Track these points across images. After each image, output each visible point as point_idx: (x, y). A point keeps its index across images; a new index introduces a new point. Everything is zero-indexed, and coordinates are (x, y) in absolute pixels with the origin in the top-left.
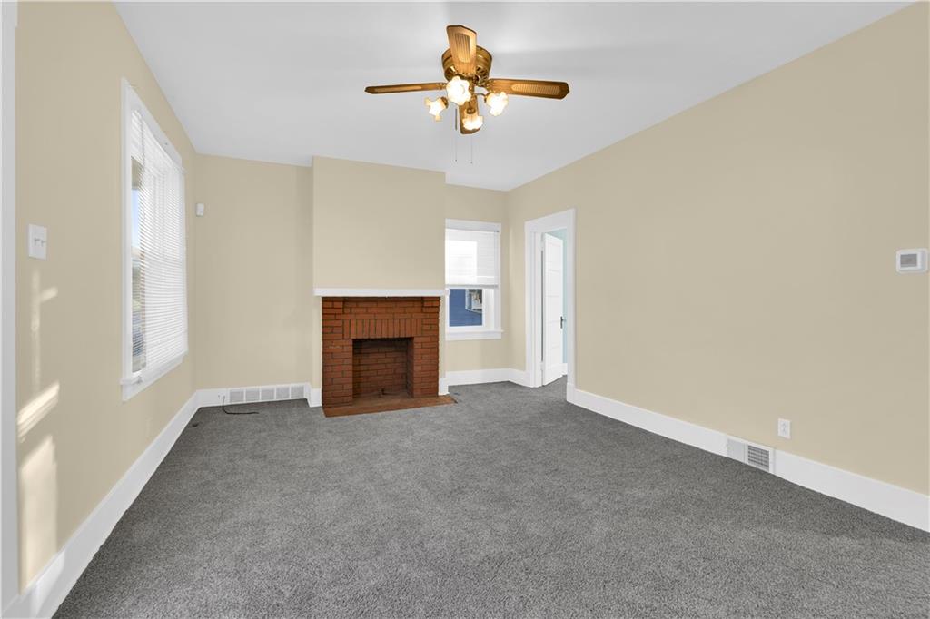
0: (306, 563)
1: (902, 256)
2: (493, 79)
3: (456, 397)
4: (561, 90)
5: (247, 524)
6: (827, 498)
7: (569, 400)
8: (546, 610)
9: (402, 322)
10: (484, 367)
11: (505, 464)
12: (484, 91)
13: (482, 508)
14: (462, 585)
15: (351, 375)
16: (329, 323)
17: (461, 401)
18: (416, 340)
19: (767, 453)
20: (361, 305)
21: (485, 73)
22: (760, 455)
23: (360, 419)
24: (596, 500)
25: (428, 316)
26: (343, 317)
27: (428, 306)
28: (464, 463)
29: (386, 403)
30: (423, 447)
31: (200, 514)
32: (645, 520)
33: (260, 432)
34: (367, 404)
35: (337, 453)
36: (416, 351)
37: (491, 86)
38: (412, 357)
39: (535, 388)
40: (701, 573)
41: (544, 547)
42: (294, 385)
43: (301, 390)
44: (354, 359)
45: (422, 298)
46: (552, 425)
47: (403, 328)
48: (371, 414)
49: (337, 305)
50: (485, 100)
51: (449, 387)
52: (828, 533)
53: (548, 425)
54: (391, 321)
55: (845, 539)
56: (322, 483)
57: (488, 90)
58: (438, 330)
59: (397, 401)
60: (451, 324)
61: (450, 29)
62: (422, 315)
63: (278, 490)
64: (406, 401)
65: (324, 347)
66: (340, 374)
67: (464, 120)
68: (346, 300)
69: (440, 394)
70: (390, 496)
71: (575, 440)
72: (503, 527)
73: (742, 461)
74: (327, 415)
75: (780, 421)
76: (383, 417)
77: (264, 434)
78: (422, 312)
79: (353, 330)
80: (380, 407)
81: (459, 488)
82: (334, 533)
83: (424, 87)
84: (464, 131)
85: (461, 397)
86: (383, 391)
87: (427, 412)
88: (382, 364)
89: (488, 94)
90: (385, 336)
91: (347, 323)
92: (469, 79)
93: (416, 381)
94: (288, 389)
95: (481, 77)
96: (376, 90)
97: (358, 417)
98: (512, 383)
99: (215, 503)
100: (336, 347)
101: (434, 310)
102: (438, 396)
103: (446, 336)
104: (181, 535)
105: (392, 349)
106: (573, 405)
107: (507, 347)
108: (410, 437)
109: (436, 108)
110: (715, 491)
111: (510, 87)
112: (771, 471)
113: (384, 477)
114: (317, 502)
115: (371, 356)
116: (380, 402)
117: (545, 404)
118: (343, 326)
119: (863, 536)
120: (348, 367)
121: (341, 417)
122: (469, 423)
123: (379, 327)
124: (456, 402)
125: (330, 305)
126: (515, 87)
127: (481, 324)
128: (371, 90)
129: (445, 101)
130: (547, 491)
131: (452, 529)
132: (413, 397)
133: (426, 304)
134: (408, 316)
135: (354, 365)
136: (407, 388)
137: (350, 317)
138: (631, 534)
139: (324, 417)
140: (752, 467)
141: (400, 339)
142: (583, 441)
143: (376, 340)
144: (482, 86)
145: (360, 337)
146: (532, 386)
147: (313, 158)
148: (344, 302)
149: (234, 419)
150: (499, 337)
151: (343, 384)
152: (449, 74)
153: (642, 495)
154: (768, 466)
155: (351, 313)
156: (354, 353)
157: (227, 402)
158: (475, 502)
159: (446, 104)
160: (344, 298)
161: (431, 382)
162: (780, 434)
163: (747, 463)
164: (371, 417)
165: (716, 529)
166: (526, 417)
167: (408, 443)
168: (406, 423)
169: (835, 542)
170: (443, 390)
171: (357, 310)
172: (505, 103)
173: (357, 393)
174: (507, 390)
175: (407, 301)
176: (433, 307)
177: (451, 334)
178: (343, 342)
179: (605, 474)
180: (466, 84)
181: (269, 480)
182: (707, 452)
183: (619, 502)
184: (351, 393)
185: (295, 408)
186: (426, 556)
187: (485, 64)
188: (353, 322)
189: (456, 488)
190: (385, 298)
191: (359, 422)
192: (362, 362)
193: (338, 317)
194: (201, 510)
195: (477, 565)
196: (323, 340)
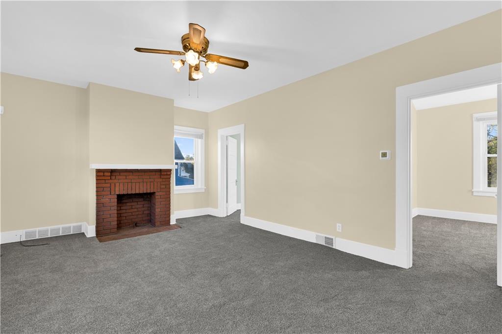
0: (105, 327)
1: (382, 153)
2: (210, 54)
3: (180, 225)
4: (245, 65)
5: (58, 313)
6: (356, 256)
7: (241, 222)
8: (247, 325)
9: (148, 184)
10: (195, 207)
11: (214, 257)
12: (204, 59)
13: (206, 282)
14: (202, 322)
15: (116, 216)
16: (100, 185)
17: (184, 227)
18: (156, 194)
19: (332, 239)
20: (121, 174)
21: (205, 50)
22: (329, 240)
23: (124, 241)
24: (262, 269)
25: (164, 180)
26: (110, 181)
27: (163, 175)
28: (192, 260)
29: (140, 231)
30: (167, 253)
31: (19, 312)
32: (285, 276)
33: (54, 255)
34: (126, 232)
35: (113, 262)
36: (157, 200)
37: (209, 58)
38: (154, 204)
39: (223, 217)
40: (312, 295)
41: (241, 296)
42: (75, 224)
43: (80, 227)
44: (117, 207)
45: (161, 170)
46: (235, 235)
47: (148, 187)
48: (131, 238)
49: (106, 174)
50: (206, 65)
51: (176, 220)
52: (358, 270)
53: (233, 235)
54: (141, 184)
55: (364, 272)
56: (106, 281)
57: (207, 59)
58: (170, 188)
59: (145, 230)
60: (176, 185)
61: (191, 24)
62: (160, 180)
63: (76, 289)
64: (151, 229)
65: (97, 200)
66: (109, 216)
67: (192, 73)
68: (113, 171)
69: (171, 224)
70: (152, 283)
71: (248, 242)
72: (219, 290)
73: (322, 244)
74: (100, 241)
75: (338, 224)
76: (138, 239)
77: (57, 257)
78: (161, 178)
79: (117, 189)
80: (135, 234)
81: (191, 273)
82: (120, 308)
83: (171, 52)
84: (191, 79)
85: (184, 225)
86: (136, 224)
87: (164, 234)
88: (136, 208)
89: (207, 62)
90: (137, 192)
91: (113, 185)
92: (197, 52)
93: (157, 217)
94: (70, 227)
95: (203, 52)
96: (142, 50)
97: (122, 241)
98: (211, 216)
99: (29, 303)
100: (105, 200)
101: (168, 177)
102: (170, 225)
103: (174, 191)
104: (6, 328)
105: (141, 200)
106: (244, 225)
107: (207, 196)
108: (158, 249)
109: (178, 65)
110: (313, 258)
111: (218, 59)
112: (334, 247)
113: (146, 273)
114: (105, 292)
115: (128, 204)
116: (133, 231)
117: (230, 225)
118: (110, 187)
119: (370, 270)
120: (114, 211)
121: (110, 242)
122: (191, 238)
123: (134, 188)
124: (181, 228)
125: (102, 174)
126: (222, 60)
127: (193, 184)
128: (138, 49)
129: (183, 62)
130: (238, 269)
131: (191, 295)
132: (155, 227)
133: (163, 173)
134: (152, 180)
135: (117, 210)
136: (150, 221)
137: (116, 181)
138: (280, 283)
139: (99, 242)
140: (326, 246)
141: (147, 194)
142: (252, 242)
143: (132, 194)
144: (204, 57)
145: (122, 193)
146: (222, 216)
147: (89, 83)
148: (111, 172)
149: (31, 250)
150: (204, 191)
151: (110, 222)
152: (186, 48)
153: (282, 264)
154: (332, 245)
155: (115, 179)
156: (118, 203)
157: (23, 239)
158: (201, 279)
159: (183, 64)
160: (112, 170)
161: (166, 218)
162: (338, 230)
163: (324, 244)
164: (131, 240)
165: (316, 275)
166: (222, 233)
167: (157, 252)
168: (153, 242)
169: (360, 273)
170: (173, 222)
171: (120, 177)
172: (216, 68)
173: (120, 226)
174: (209, 219)
175: (150, 172)
176: (167, 175)
177: (176, 190)
178: (110, 196)
179: (264, 257)
180: (197, 55)
181: (68, 284)
182: (308, 242)
183: (273, 269)
184: (116, 226)
185: (77, 239)
186: (179, 311)
187: (206, 45)
188: (117, 185)
189: (190, 273)
190: (138, 170)
191: (123, 243)
192: (122, 208)
193: (107, 181)
194: (19, 310)
195: (208, 310)
196: (97, 196)
